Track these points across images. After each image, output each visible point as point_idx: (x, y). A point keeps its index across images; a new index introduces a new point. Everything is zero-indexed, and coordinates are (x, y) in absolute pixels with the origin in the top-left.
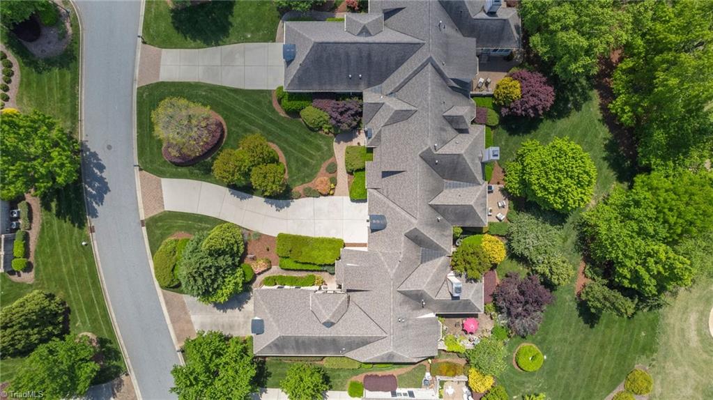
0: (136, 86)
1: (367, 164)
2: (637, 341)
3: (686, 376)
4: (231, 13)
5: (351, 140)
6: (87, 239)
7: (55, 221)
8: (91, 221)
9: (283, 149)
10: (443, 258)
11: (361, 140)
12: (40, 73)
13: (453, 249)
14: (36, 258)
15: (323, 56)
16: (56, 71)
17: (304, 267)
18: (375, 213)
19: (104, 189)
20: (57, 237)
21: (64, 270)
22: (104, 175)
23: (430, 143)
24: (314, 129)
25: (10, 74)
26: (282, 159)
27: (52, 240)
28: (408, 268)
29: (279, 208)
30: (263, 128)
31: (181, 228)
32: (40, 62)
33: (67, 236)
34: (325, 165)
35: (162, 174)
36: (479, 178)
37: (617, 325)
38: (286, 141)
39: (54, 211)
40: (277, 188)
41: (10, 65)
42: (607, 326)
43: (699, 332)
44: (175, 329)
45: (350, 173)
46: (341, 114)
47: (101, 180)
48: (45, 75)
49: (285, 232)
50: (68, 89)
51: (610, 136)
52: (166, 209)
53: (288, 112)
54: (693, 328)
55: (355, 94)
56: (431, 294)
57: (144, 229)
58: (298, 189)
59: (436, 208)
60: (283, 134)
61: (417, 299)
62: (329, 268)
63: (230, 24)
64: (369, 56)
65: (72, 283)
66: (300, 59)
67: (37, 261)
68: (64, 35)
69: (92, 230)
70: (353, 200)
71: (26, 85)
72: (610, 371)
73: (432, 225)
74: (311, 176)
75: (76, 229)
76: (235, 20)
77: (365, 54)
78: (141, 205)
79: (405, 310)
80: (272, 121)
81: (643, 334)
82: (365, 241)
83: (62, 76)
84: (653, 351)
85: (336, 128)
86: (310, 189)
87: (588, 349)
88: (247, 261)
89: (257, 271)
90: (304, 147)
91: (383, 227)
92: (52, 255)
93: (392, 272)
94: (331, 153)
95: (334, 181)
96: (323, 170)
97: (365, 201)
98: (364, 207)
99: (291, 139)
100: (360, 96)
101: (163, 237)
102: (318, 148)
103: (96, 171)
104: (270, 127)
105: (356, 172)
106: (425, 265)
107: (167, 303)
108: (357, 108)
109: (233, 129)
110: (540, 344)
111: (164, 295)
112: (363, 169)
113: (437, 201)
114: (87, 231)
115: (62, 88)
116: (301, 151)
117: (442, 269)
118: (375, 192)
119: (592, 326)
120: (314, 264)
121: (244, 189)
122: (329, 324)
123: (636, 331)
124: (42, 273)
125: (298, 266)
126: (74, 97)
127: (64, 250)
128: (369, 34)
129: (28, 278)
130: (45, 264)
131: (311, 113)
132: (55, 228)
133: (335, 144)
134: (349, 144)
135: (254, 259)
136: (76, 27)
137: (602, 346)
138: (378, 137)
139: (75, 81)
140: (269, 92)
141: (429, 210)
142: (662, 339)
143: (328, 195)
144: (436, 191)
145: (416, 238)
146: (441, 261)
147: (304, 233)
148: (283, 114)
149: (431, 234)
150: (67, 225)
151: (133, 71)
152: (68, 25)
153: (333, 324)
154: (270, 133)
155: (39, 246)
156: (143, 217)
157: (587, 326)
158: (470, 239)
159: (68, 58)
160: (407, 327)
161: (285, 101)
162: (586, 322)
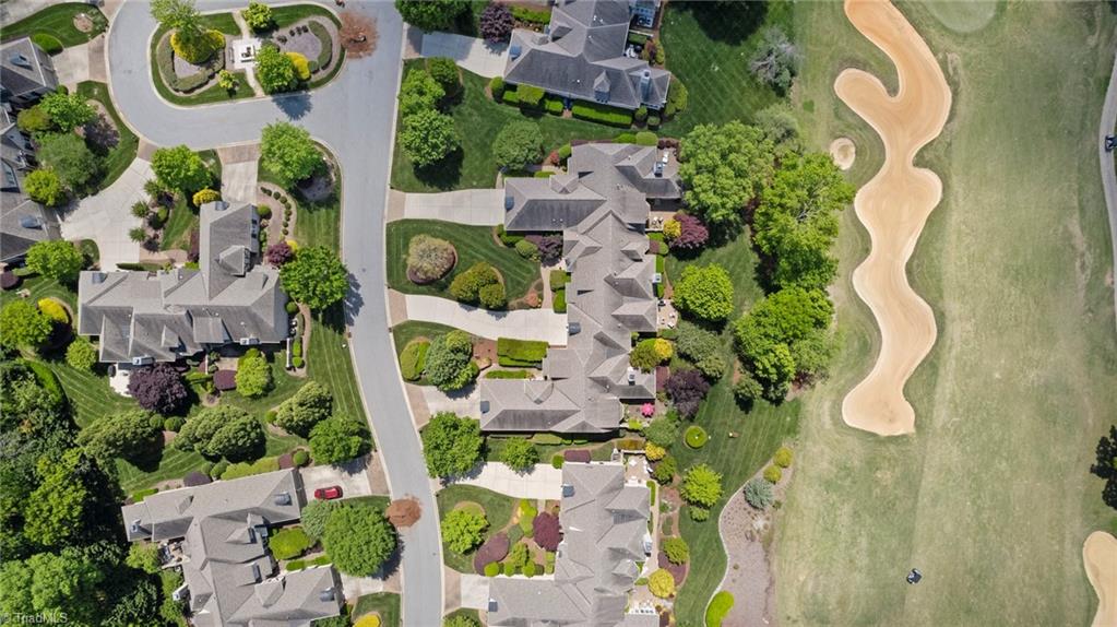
0: (385, 222)
1: (567, 285)
2: (783, 426)
3: (822, 452)
4: (461, 166)
5: (554, 265)
6: (346, 342)
7: (321, 329)
8: (349, 329)
9: (500, 271)
10: (623, 356)
11: (562, 265)
12: (311, 212)
13: (631, 350)
14: (307, 356)
15: (534, 208)
16: (323, 210)
17: (519, 364)
18: (572, 321)
19: (359, 303)
20: (323, 341)
21: (329, 367)
22: (360, 292)
23: (610, 271)
24: (526, 257)
25: (289, 214)
26: (501, 280)
27: (319, 345)
28: (596, 361)
29: (498, 317)
30: (486, 256)
31: (421, 334)
32: (312, 204)
33: (330, 340)
34: (534, 284)
35: (406, 291)
36: (651, 295)
37: (767, 412)
38: (504, 266)
39: (320, 320)
40: (499, 303)
41: (289, 207)
42: (760, 413)
43: (832, 417)
44: (415, 414)
45: (554, 290)
46: (547, 247)
47: (358, 296)
48: (315, 213)
49: (504, 336)
50: (333, 225)
51: (759, 261)
52: (410, 318)
53: (505, 244)
54: (827, 413)
55: (557, 232)
56: (613, 380)
57: (391, 335)
58: (513, 303)
59: (617, 317)
60: (502, 261)
61: (603, 383)
62: (537, 364)
63: (460, 174)
64: (568, 208)
65: (334, 377)
66: (517, 209)
67: (308, 359)
68: (329, 183)
69: (350, 335)
70: (556, 312)
71: (301, 222)
72: (762, 449)
73: (614, 330)
74: (523, 293)
75: (337, 335)
76: (465, 171)
77: (564, 206)
78: (388, 315)
79: (595, 392)
80: (493, 250)
81: (788, 419)
82: (566, 344)
83: (328, 214)
84: (796, 433)
85: (543, 257)
86: (522, 303)
87: (744, 431)
88: (473, 359)
89: (482, 367)
90: (518, 270)
91: (578, 332)
92: (319, 355)
93: (584, 364)
94: (539, 276)
95: (541, 297)
96: (532, 288)
97: (565, 312)
98: (565, 316)
99: (507, 264)
100: (561, 233)
101: (407, 340)
102: (529, 271)
103: (353, 289)
104: (490, 254)
105: (558, 290)
106: (610, 360)
107: (409, 393)
108: (559, 242)
109: (462, 256)
110: (705, 426)
111: (407, 388)
112: (563, 288)
113: (620, 312)
114: (345, 336)
115: (328, 224)
116: (516, 273)
117: (623, 363)
118: (573, 306)
119: (747, 413)
120: (526, 361)
121: (471, 303)
122: (539, 402)
123: (782, 417)
124: (312, 369)
125: (513, 363)
126: (337, 230)
127: (329, 352)
128: (567, 192)
129: (301, 373)
130: (314, 362)
131: (523, 245)
132: (322, 334)
133: (542, 268)
134: (553, 268)
135: (478, 358)
136: (338, 175)
137: (755, 429)
138: (575, 265)
139: (337, 218)
140: (491, 227)
141: (612, 319)
142: (802, 424)
143: (537, 307)
144: (618, 305)
145: (602, 340)
146: (621, 357)
147: (518, 338)
148: (501, 245)
149: (613, 336)
150: (330, 331)
151: (383, 211)
152: (333, 174)
153: (541, 402)
154: (491, 259)
155: (310, 348)
156: (390, 325)
157: (743, 412)
158: (646, 342)
159: (332, 201)
160: (596, 405)
161: (504, 236)
162: (742, 410)
